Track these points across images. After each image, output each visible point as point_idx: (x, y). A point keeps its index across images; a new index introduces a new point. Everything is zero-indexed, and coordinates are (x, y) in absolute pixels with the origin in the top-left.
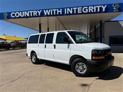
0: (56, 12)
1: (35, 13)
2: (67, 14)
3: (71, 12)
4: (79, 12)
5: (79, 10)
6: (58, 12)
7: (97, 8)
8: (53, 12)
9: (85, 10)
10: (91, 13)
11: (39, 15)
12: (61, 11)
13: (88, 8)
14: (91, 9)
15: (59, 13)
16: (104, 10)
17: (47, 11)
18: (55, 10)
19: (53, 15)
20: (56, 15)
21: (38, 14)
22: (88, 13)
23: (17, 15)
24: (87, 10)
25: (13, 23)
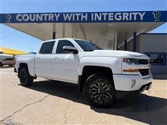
0: (80, 17)
1: (51, 17)
2: (94, 21)
3: (100, 19)
4: (110, 19)
5: (110, 16)
6: (83, 17)
7: (133, 16)
8: (76, 16)
9: (118, 16)
10: (125, 21)
11: (57, 20)
12: (86, 17)
13: (122, 15)
14: (125, 17)
15: (84, 19)
16: (142, 19)
17: (68, 15)
18: (78, 15)
19: (76, 21)
20: (80, 21)
21: (55, 18)
22: (122, 21)
23: (26, 18)
24: (120, 17)
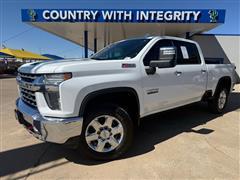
0: (123, 15)
1: (87, 15)
2: (139, 21)
3: (146, 18)
4: (158, 19)
5: (158, 15)
6: (126, 15)
7: (186, 15)
8: (117, 15)
9: (168, 15)
10: (177, 21)
11: (94, 18)
12: (130, 15)
13: (173, 14)
14: (177, 15)
15: (128, 17)
16: (196, 18)
17: (108, 12)
18: (120, 13)
19: (118, 20)
21: (91, 16)
22: (172, 21)
24: (171, 16)
25: (44, 30)
